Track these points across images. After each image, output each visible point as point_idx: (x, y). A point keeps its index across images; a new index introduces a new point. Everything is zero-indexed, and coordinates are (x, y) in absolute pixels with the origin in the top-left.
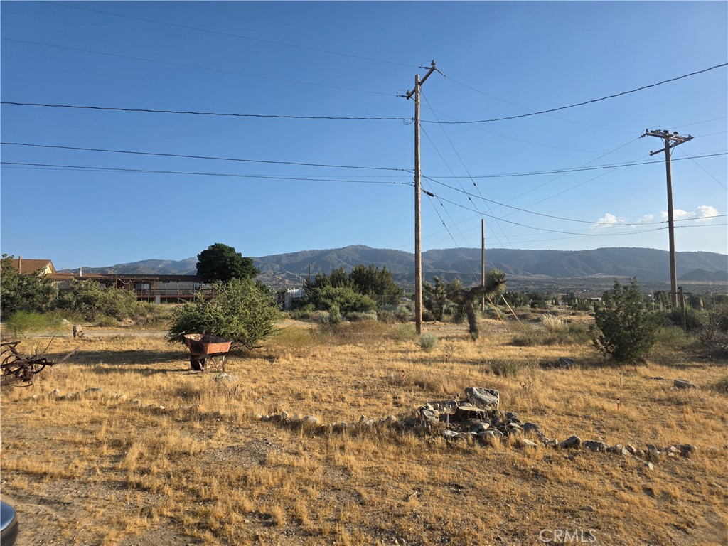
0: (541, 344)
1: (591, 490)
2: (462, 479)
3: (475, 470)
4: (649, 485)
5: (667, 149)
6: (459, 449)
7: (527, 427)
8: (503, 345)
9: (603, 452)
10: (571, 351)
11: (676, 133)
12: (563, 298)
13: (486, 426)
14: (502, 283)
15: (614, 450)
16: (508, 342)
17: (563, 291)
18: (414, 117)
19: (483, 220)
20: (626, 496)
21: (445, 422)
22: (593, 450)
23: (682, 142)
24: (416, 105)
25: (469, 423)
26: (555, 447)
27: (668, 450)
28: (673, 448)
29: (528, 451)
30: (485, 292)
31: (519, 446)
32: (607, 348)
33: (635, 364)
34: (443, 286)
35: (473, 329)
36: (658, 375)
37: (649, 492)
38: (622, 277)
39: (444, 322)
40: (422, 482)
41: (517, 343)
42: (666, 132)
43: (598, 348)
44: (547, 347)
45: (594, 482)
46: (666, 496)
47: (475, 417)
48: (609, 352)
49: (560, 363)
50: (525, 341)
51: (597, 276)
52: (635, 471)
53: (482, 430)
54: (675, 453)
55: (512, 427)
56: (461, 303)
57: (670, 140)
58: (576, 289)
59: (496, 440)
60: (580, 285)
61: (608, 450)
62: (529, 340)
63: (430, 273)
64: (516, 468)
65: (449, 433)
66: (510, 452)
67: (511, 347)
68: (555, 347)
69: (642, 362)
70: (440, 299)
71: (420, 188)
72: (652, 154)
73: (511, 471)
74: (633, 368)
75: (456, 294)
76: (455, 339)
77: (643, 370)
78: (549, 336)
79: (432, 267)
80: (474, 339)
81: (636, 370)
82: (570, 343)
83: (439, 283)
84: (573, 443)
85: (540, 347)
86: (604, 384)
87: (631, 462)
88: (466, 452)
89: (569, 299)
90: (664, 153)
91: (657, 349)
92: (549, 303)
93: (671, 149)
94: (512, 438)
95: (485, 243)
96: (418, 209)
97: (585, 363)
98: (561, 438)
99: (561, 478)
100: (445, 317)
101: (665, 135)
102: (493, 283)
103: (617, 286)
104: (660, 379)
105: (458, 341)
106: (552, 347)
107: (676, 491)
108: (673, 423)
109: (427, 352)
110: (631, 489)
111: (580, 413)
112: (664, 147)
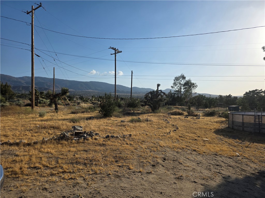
0: (81, 113)
1: (117, 146)
2: (86, 149)
3: (88, 146)
4: (127, 143)
5: (115, 54)
6: (80, 142)
7: (96, 134)
8: (69, 114)
9: (115, 138)
10: (90, 114)
11: (118, 49)
12: (79, 98)
13: (86, 135)
14: (68, 92)
15: (117, 137)
16: (70, 112)
17: (78, 95)
18: (31, 23)
19: (54, 68)
20: (124, 145)
21: (73, 136)
22: (113, 138)
23: (119, 53)
24: (32, 18)
25: (80, 135)
26: (104, 138)
27: (127, 136)
28: (128, 135)
29: (98, 140)
30: (61, 96)
31: (96, 139)
32: (102, 113)
33: (110, 117)
34: (38, 92)
35: (56, 109)
36: (116, 120)
37: (127, 144)
38: (97, 91)
39: (39, 106)
40: (75, 151)
41: (73, 113)
42: (115, 48)
43: (100, 113)
44: (83, 114)
45: (116, 144)
46: (131, 144)
47: (81, 133)
48: (103, 114)
49: (90, 118)
50: (76, 112)
51: (90, 90)
52: (123, 141)
53: (85, 136)
54: (128, 136)
55: (93, 135)
56: (51, 99)
57: (116, 51)
58: (83, 95)
59: (90, 138)
60: (84, 93)
61: (116, 137)
62: (77, 112)
63: (24, 86)
64: (98, 144)
65: (75, 139)
66: (94, 141)
67: (71, 114)
68: (85, 114)
69: (111, 116)
70: (37, 97)
71: (34, 53)
72: (111, 54)
73: (97, 145)
74: (109, 118)
75: (50, 96)
76: (50, 113)
77: (112, 118)
78: (83, 110)
79: (25, 84)
80: (57, 112)
81: (110, 119)
82: (89, 112)
83: (37, 91)
84: (108, 137)
85: (80, 114)
86: (105, 123)
87: (121, 139)
88: (83, 143)
89: (81, 98)
90: (114, 55)
91: (115, 113)
92: (75, 99)
93: (116, 54)
94: (94, 137)
95: (55, 77)
96: (33, 61)
97: (97, 118)
98: (104, 136)
99: (109, 144)
100: (39, 105)
101: (115, 49)
102: (64, 92)
103: (106, 95)
104: (117, 121)
105: (51, 113)
106: (84, 114)
107: (132, 143)
108: (125, 130)
109: (42, 117)
110: (124, 144)
111: (104, 130)
112: (114, 53)
